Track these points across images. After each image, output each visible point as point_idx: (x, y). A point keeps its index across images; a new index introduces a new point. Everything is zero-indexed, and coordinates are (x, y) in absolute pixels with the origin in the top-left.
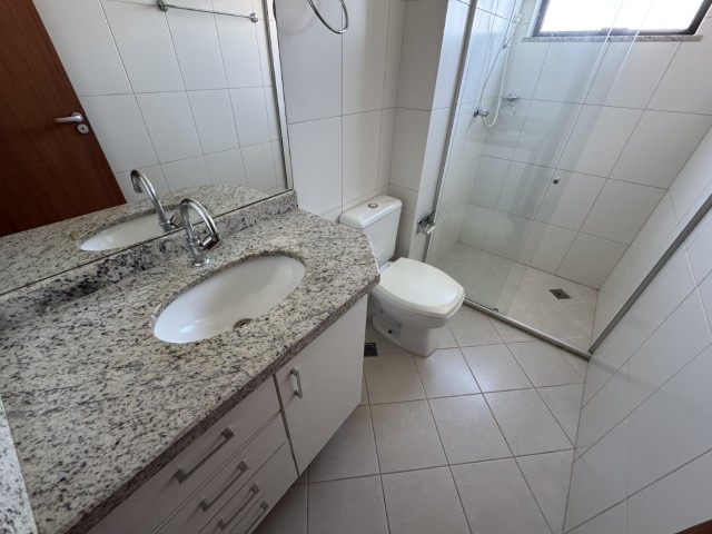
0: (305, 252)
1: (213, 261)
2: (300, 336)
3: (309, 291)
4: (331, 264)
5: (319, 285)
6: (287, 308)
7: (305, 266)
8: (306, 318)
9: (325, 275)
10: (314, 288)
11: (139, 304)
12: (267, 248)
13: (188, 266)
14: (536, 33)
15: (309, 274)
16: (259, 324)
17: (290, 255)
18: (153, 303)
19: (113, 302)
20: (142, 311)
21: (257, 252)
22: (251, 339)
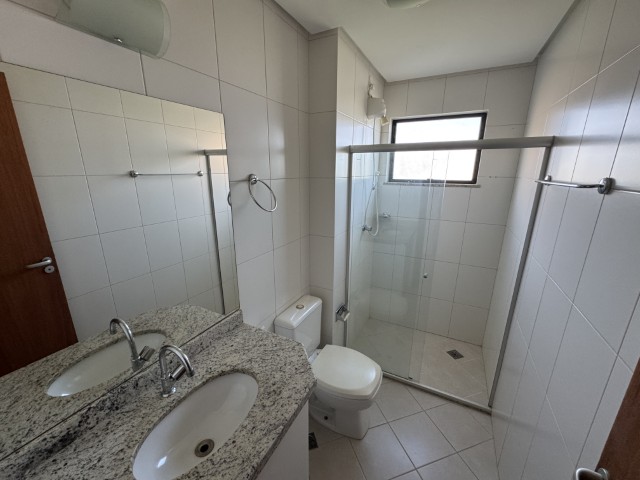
0: (256, 368)
1: (180, 389)
2: (263, 454)
3: (264, 406)
4: (278, 376)
5: (271, 399)
6: (249, 427)
7: (258, 382)
8: (265, 435)
9: (274, 387)
10: (268, 403)
11: (117, 449)
12: (224, 368)
13: (157, 397)
14: (391, 179)
15: (262, 389)
16: (228, 449)
17: (243, 371)
18: (131, 444)
19: (91, 451)
20: (122, 455)
21: (216, 374)
22: (224, 466)
